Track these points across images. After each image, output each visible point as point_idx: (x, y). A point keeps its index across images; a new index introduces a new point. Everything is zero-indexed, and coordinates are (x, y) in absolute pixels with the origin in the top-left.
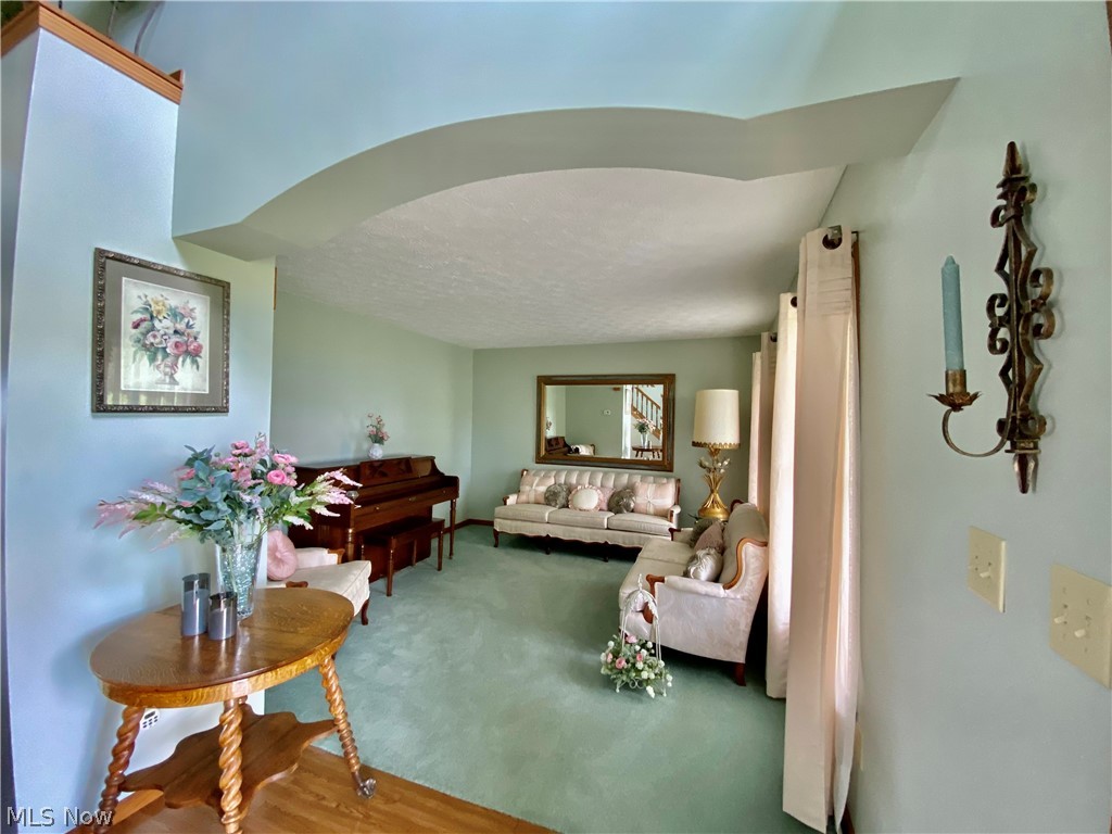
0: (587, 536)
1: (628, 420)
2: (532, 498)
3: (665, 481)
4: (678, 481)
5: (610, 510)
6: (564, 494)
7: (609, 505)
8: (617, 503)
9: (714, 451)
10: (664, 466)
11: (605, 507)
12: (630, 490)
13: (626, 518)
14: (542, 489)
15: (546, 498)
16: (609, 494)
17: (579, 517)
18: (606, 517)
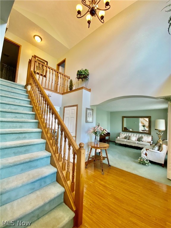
0: (133, 145)
1: (140, 125)
2: (122, 138)
3: (149, 136)
4: (152, 136)
5: (138, 141)
6: (128, 137)
7: (137, 140)
8: (139, 140)
9: (160, 131)
10: (149, 133)
11: (136, 140)
12: (142, 137)
13: (141, 142)
14: (124, 136)
15: (125, 138)
16: (137, 138)
17: (131, 141)
18: (137, 142)
